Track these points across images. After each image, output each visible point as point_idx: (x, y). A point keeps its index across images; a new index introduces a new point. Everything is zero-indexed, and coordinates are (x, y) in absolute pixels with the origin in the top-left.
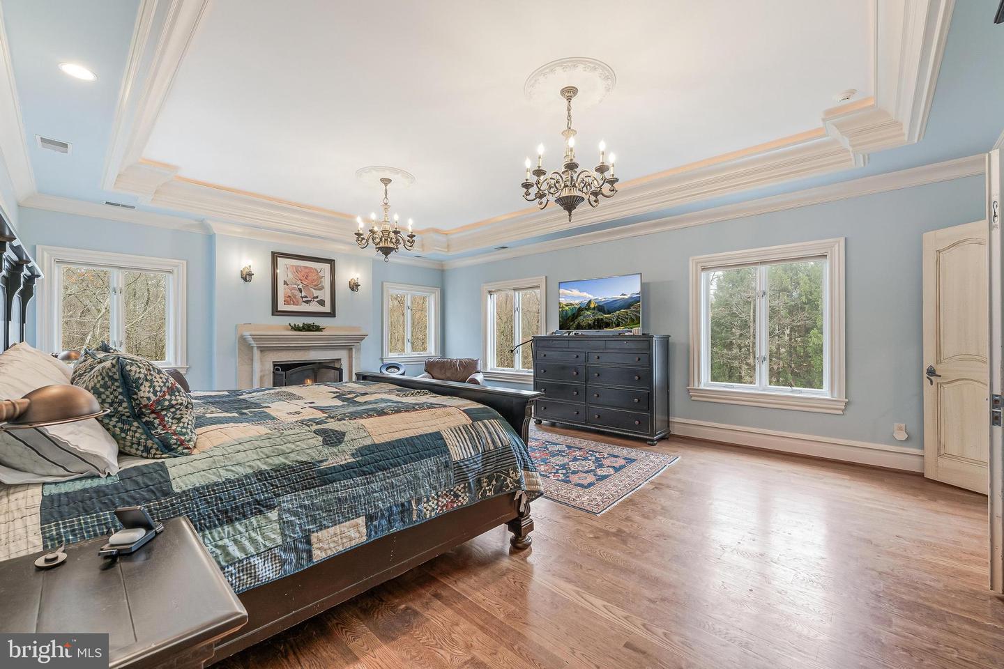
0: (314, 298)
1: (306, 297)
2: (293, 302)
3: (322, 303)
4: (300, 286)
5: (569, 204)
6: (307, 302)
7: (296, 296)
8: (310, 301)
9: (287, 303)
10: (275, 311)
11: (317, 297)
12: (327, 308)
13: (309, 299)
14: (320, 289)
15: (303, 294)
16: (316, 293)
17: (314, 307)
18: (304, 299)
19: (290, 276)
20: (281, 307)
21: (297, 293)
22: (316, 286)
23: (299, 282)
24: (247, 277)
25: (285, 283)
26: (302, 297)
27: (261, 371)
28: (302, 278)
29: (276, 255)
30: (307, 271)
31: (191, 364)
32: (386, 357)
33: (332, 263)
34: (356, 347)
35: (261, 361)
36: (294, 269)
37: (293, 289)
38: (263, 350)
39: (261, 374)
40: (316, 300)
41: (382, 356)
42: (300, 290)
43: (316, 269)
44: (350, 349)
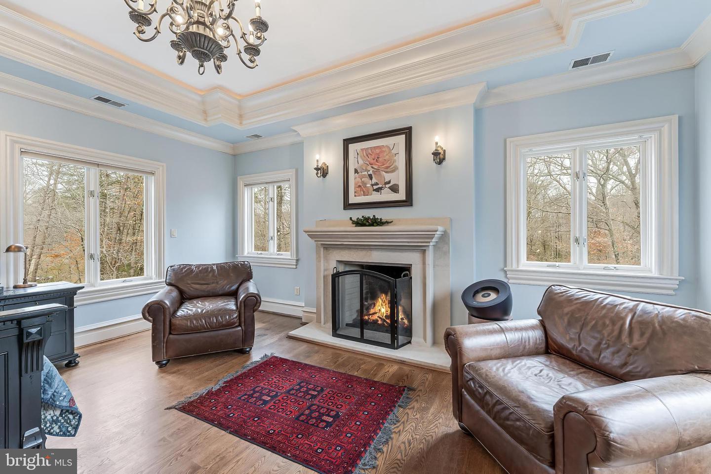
0: (386, 183)
1: (377, 184)
2: (364, 192)
3: (395, 189)
4: (371, 172)
6: (378, 190)
7: (366, 184)
8: (381, 188)
9: (357, 193)
10: (348, 206)
11: (389, 182)
12: (401, 196)
13: (380, 186)
15: (374, 181)
16: (387, 177)
17: (387, 196)
18: (375, 187)
19: (361, 162)
20: (353, 199)
21: (367, 180)
22: (388, 167)
23: (369, 168)
24: (323, 172)
25: (356, 171)
26: (372, 185)
27: (325, 270)
28: (372, 161)
29: (347, 142)
30: (378, 151)
31: (300, 256)
32: (514, 267)
33: (407, 132)
34: (431, 248)
35: (326, 259)
36: (365, 154)
37: (364, 176)
38: (327, 247)
39: (326, 273)
40: (388, 186)
41: (505, 266)
42: (370, 177)
43: (388, 147)
44: (423, 251)
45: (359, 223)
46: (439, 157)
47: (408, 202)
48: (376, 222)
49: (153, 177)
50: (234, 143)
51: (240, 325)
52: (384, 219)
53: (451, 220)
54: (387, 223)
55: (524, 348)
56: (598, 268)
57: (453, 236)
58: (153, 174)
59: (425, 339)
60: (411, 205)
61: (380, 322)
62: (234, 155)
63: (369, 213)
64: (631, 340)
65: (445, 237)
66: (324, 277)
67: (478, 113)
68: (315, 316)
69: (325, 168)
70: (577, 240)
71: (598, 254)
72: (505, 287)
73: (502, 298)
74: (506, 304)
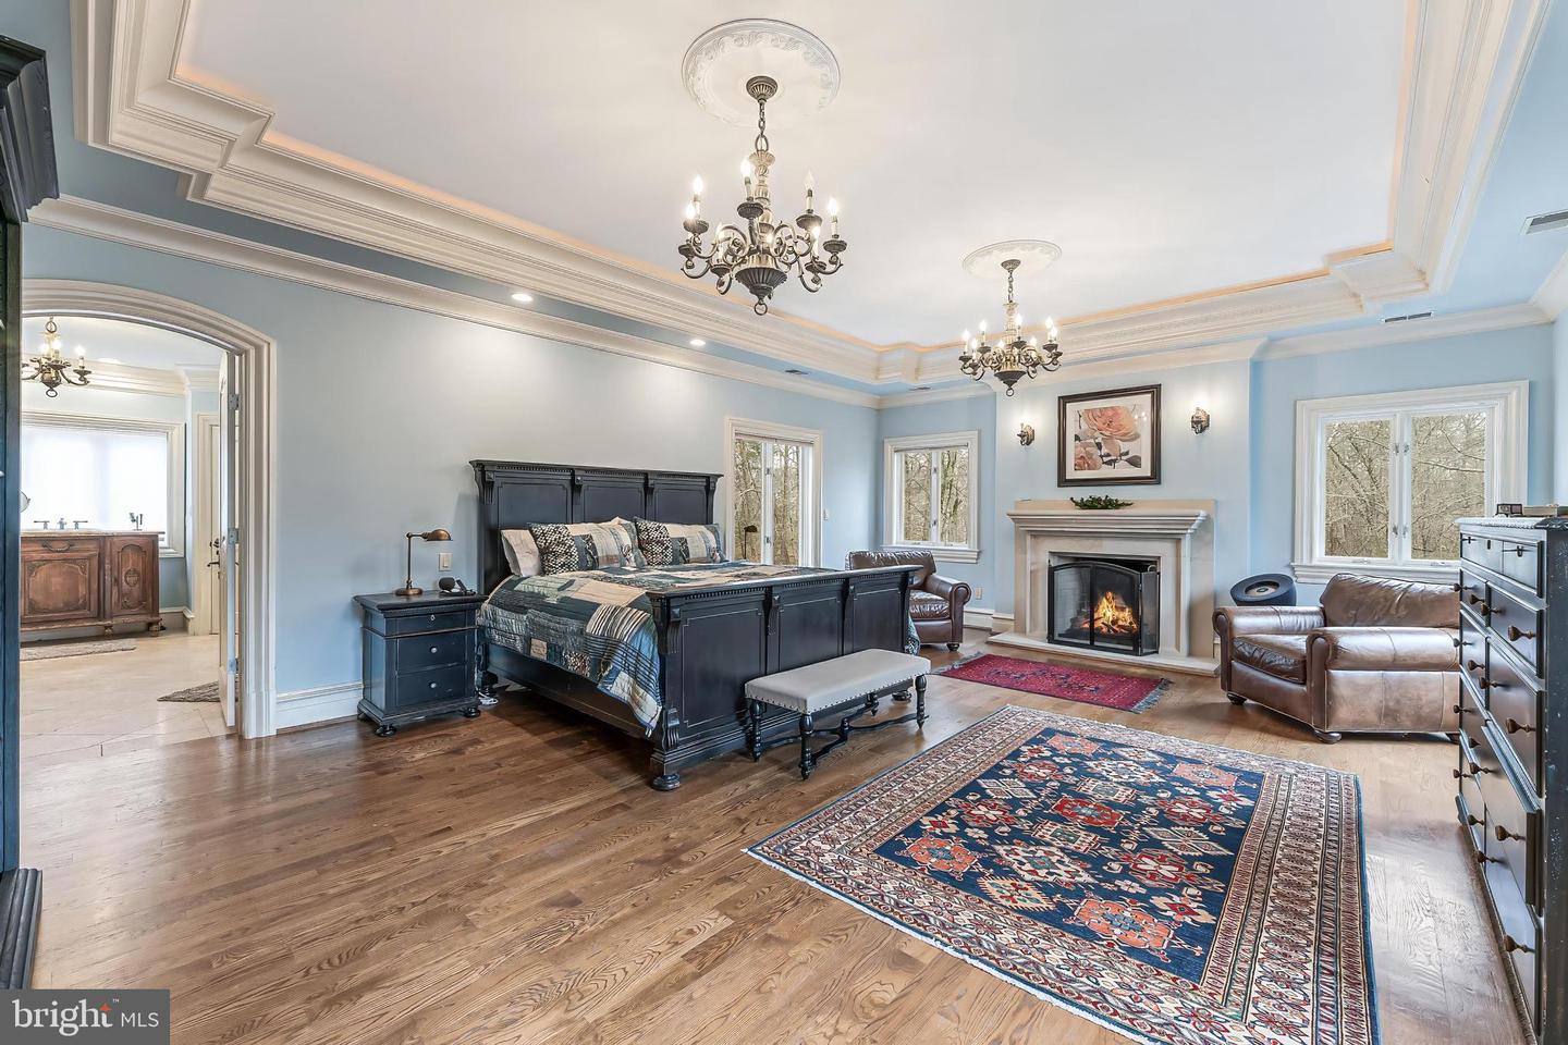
0: (1121, 455)
1: (1108, 455)
2: (1089, 465)
3: (1135, 462)
4: (1099, 440)
5: (761, 282)
6: (1110, 463)
7: (1092, 455)
8: (1115, 461)
9: (1078, 467)
10: (1063, 482)
11: (1127, 453)
12: (1144, 471)
13: (1113, 458)
14: (1132, 440)
15: (1104, 451)
16: (1124, 447)
17: (1123, 470)
18: (1106, 459)
19: (1084, 426)
20: (1071, 474)
21: (1094, 450)
22: (1125, 435)
23: (1097, 434)
24: (1027, 438)
25: (1077, 438)
26: (1102, 457)
27: (1032, 564)
28: (1101, 426)
29: (1064, 401)
30: (1110, 413)
31: (983, 547)
32: (1306, 562)
33: (1155, 391)
34: (1188, 537)
35: (1034, 549)
36: (1091, 416)
37: (1089, 445)
38: (1036, 535)
39: (1033, 568)
40: (1124, 458)
41: (1293, 561)
42: (1099, 446)
43: (1126, 409)
44: (1177, 540)
45: (1083, 505)
46: (1200, 425)
47: (1155, 477)
48: (1109, 504)
49: (811, 449)
50: (883, 395)
51: (950, 618)
52: (1121, 499)
53: (1216, 502)
54: (1125, 505)
55: (1300, 627)
56: (1424, 564)
57: (1220, 521)
58: (811, 444)
59: (1178, 647)
60: (1159, 483)
61: (1105, 630)
62: (878, 410)
63: (1100, 492)
64: (1397, 612)
65: (1207, 523)
66: (1031, 572)
67: (1257, 367)
68: (1012, 623)
69: (1030, 433)
70: (1395, 530)
71: (1424, 547)
72: (1287, 580)
73: (1281, 591)
74: (1287, 599)
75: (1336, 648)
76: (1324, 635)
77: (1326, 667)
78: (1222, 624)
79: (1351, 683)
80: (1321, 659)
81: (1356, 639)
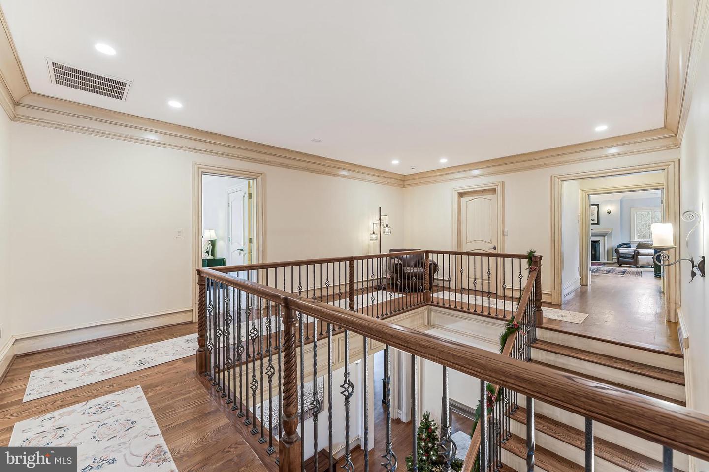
11: (592, 218)
14: (592, 215)
32: (633, 241)
33: (598, 205)
34: (606, 236)
41: (631, 241)
44: (604, 236)
46: (609, 213)
47: (598, 223)
53: (613, 229)
57: (614, 232)
60: (599, 225)
65: (611, 233)
72: (629, 244)
73: (628, 246)
74: (630, 247)
75: (639, 252)
76: (637, 251)
77: (637, 256)
78: (617, 251)
79: (641, 258)
80: (636, 254)
81: (642, 251)
